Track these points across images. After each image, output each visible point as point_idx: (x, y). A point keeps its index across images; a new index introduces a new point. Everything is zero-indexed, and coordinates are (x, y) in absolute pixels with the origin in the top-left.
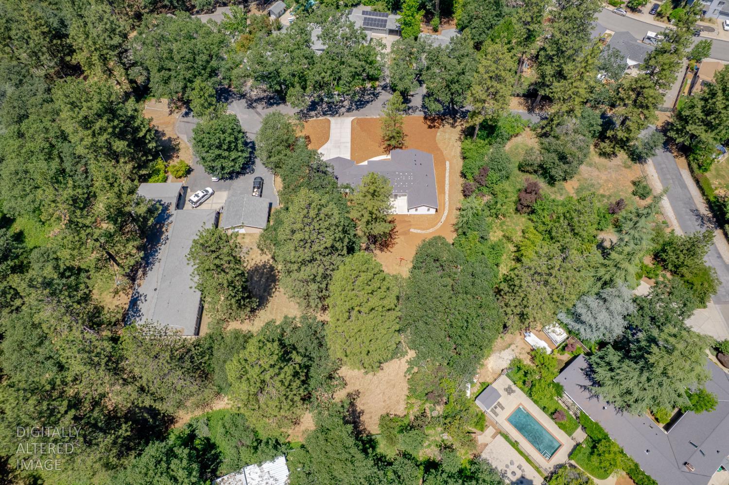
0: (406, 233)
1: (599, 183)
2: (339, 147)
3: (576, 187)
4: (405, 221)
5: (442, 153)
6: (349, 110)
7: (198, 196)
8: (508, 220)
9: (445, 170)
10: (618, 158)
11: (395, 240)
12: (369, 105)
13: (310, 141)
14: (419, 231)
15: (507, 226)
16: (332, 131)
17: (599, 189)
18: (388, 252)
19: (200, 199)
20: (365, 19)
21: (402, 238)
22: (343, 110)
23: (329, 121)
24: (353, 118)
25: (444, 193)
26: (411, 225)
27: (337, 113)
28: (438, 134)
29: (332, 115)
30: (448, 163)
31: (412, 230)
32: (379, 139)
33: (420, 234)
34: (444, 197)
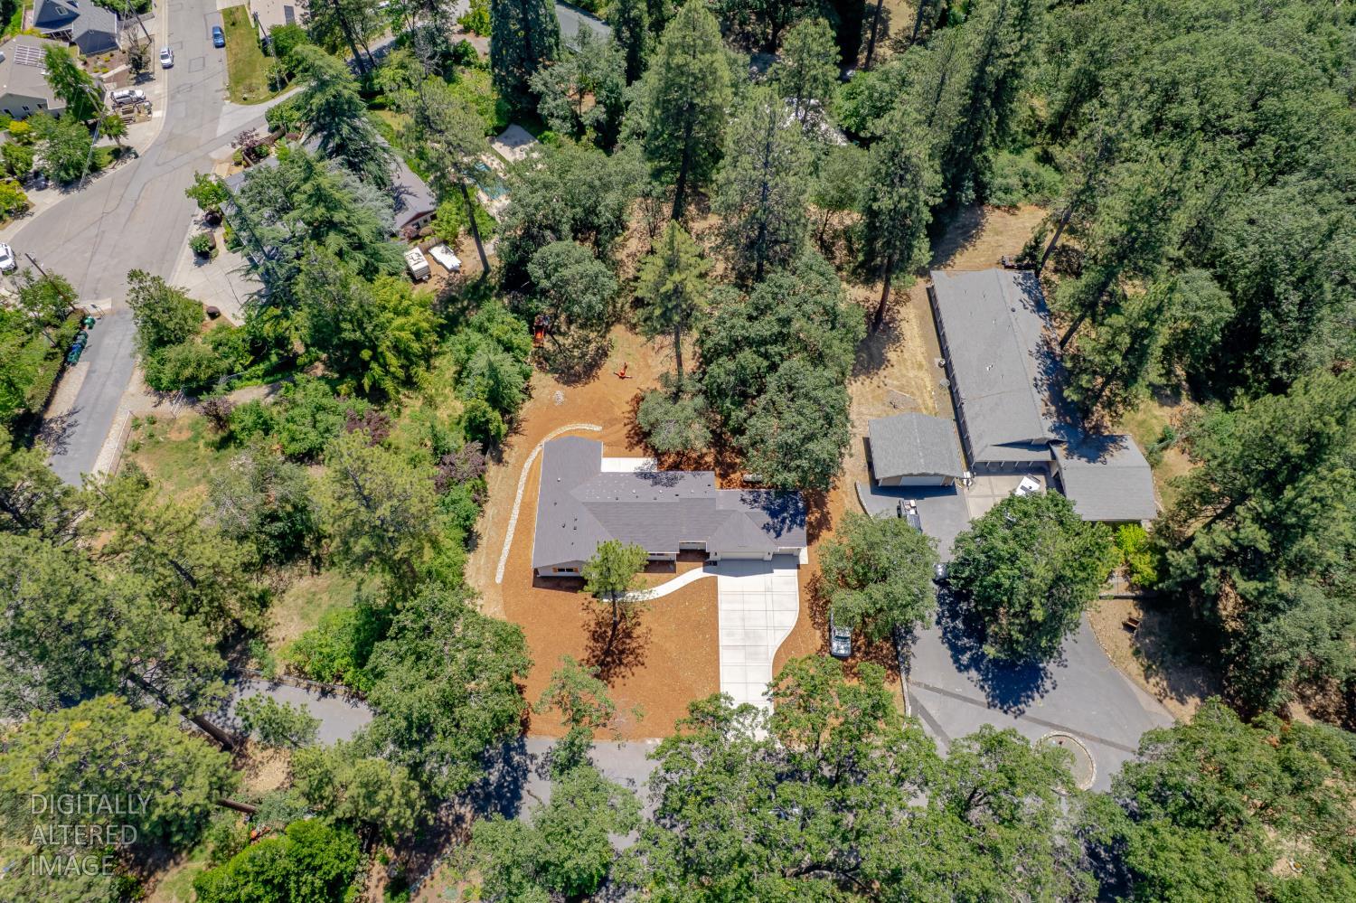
0: (609, 423)
2: (747, 634)
4: (610, 445)
9: (508, 561)
11: (629, 408)
14: (586, 426)
18: (646, 390)
21: (618, 413)
26: (600, 438)
30: (499, 579)
31: (598, 428)
32: (649, 655)
33: (584, 421)
34: (524, 496)
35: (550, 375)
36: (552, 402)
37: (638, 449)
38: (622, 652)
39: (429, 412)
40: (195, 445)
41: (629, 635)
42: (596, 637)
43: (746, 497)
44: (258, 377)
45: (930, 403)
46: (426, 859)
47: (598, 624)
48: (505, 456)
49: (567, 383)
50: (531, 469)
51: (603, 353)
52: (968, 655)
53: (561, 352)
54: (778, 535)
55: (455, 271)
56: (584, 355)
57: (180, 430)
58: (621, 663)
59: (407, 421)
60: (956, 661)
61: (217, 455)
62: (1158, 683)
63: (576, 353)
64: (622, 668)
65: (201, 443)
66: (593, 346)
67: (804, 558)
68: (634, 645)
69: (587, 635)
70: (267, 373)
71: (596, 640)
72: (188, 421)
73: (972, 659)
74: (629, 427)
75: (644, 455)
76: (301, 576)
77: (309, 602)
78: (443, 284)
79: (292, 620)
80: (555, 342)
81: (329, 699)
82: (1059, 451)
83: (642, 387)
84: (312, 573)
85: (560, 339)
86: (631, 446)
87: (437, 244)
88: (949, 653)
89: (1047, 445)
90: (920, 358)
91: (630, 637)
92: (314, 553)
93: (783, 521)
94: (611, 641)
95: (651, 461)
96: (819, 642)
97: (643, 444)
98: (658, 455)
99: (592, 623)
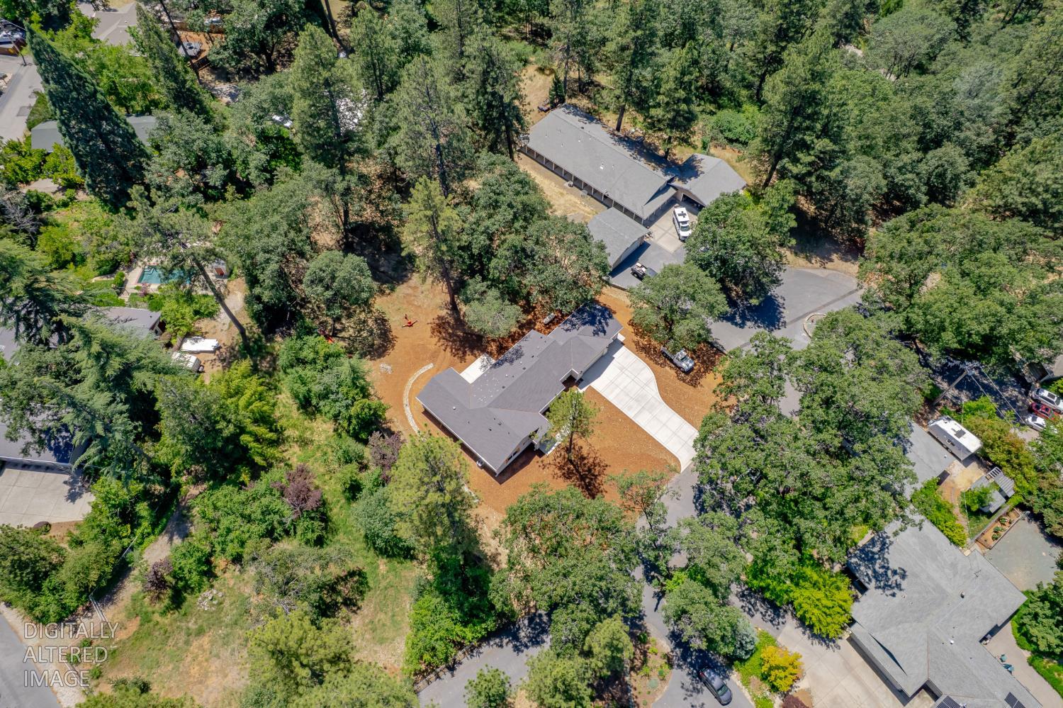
0: (433, 357)
1: (218, 656)
2: (637, 401)
6: (708, 477)
7: (680, 214)
11: (437, 339)
13: (683, 380)
14: (422, 371)
16: (676, 417)
17: (212, 643)
18: (431, 321)
21: (433, 348)
24: (683, 467)
26: (438, 370)
31: (431, 366)
32: (605, 458)
33: (416, 369)
35: (365, 359)
36: (385, 374)
37: (469, 357)
38: (589, 470)
39: (310, 448)
40: (151, 624)
41: (583, 458)
42: (567, 476)
43: (566, 327)
44: (149, 534)
45: (587, 209)
46: (620, 683)
47: (561, 468)
48: (393, 429)
49: (380, 355)
50: (416, 422)
51: (382, 321)
52: (737, 317)
53: (354, 341)
54: (604, 332)
55: (218, 348)
56: (371, 332)
57: (122, 626)
58: (596, 476)
60: (736, 324)
61: (182, 611)
62: (816, 260)
63: (365, 334)
64: (600, 478)
65: (157, 617)
66: (370, 322)
67: (621, 338)
68: (591, 460)
69: (561, 480)
70: (154, 525)
71: (569, 478)
72: (122, 616)
73: (741, 318)
74: (449, 350)
75: (476, 358)
76: (348, 621)
77: (374, 630)
78: (218, 363)
79: (376, 652)
80: (343, 339)
81: (459, 669)
82: (677, 183)
83: (429, 321)
84: (354, 612)
85: (343, 334)
86: (462, 359)
87: (182, 342)
88: (729, 323)
89: (668, 185)
90: (557, 190)
91: (585, 458)
92: (340, 599)
93: (600, 323)
94: (577, 471)
95: (484, 357)
96: (673, 372)
97: (468, 353)
98: (484, 350)
99: (557, 471)
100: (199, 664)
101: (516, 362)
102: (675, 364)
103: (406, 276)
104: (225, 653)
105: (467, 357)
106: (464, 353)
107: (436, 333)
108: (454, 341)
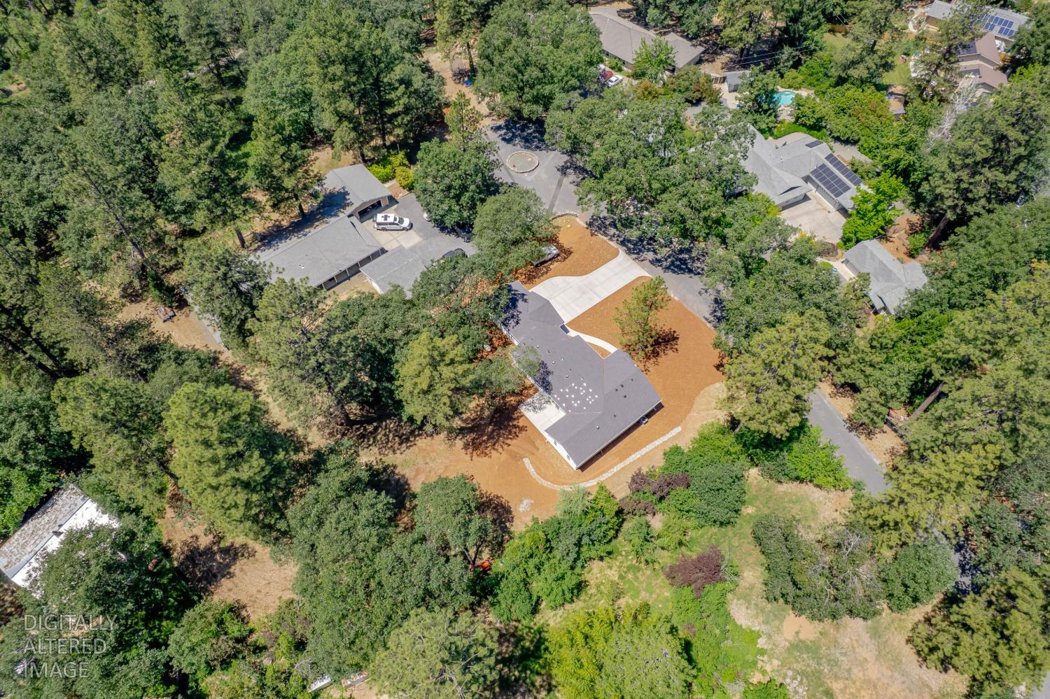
0: (517, 457)
1: (849, 671)
2: (584, 293)
3: (802, 636)
4: (533, 443)
5: (689, 412)
6: (657, 262)
7: (386, 219)
8: (648, 572)
9: (663, 435)
10: (944, 676)
11: (493, 452)
12: (687, 275)
13: (565, 258)
14: (532, 470)
15: (637, 578)
16: (602, 269)
17: (837, 678)
18: (469, 456)
19: (386, 224)
20: (823, 166)
21: (504, 456)
22: (650, 255)
23: (617, 254)
24: (647, 275)
25: (622, 460)
26: (533, 454)
27: (638, 253)
28: (717, 385)
29: (629, 252)
30: (678, 429)
31: (526, 461)
33: (529, 475)
34: (616, 464)
35: (512, 529)
36: (533, 506)
37: (521, 423)
43: (512, 325)
47: (649, 358)
49: (508, 511)
50: (593, 478)
58: (656, 334)
59: (643, 594)
69: (660, 359)
71: (658, 353)
74: (509, 441)
75: (522, 416)
83: (468, 457)
86: (522, 429)
95: (523, 409)
96: (556, 264)
97: (515, 423)
98: (515, 408)
99: (652, 361)
100: (858, 690)
101: (550, 368)
102: (550, 260)
103: (399, 479)
104: (845, 662)
105: (521, 424)
106: (515, 426)
107: (487, 451)
108: (499, 435)
